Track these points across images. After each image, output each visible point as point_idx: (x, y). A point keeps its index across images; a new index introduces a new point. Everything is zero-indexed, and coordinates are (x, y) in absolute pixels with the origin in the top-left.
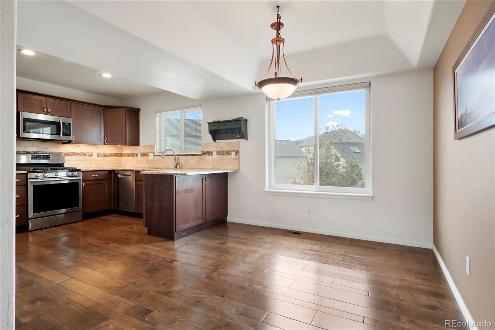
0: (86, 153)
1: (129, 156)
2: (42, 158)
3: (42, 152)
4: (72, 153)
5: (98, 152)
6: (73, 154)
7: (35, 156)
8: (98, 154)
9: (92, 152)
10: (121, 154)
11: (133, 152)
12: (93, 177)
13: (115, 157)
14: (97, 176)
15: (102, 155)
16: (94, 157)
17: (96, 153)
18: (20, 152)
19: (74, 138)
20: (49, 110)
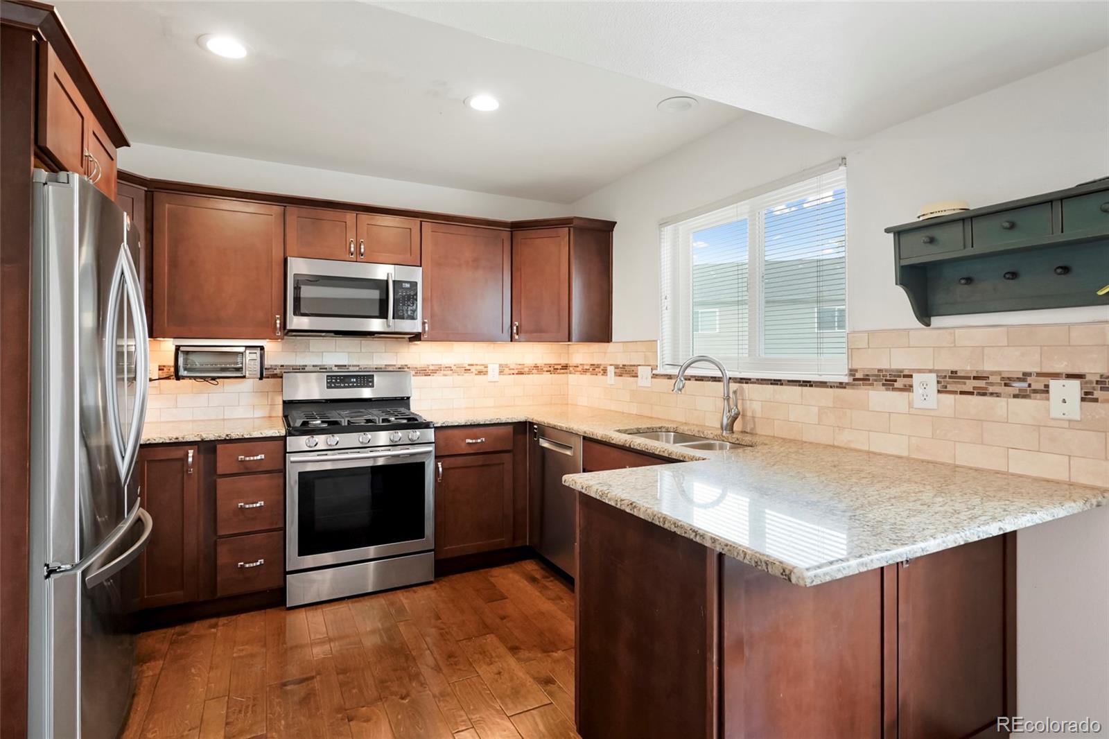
0: (469, 365)
1: (585, 371)
2: (354, 382)
3: (359, 366)
4: (433, 368)
5: (503, 362)
6: (437, 370)
7: (336, 380)
8: (501, 366)
9: (485, 363)
10: (565, 367)
11: (596, 362)
12: (469, 443)
13: (548, 375)
14: (479, 441)
15: (513, 372)
16: (490, 377)
17: (498, 366)
18: (307, 369)
19: (426, 325)
20: (363, 246)
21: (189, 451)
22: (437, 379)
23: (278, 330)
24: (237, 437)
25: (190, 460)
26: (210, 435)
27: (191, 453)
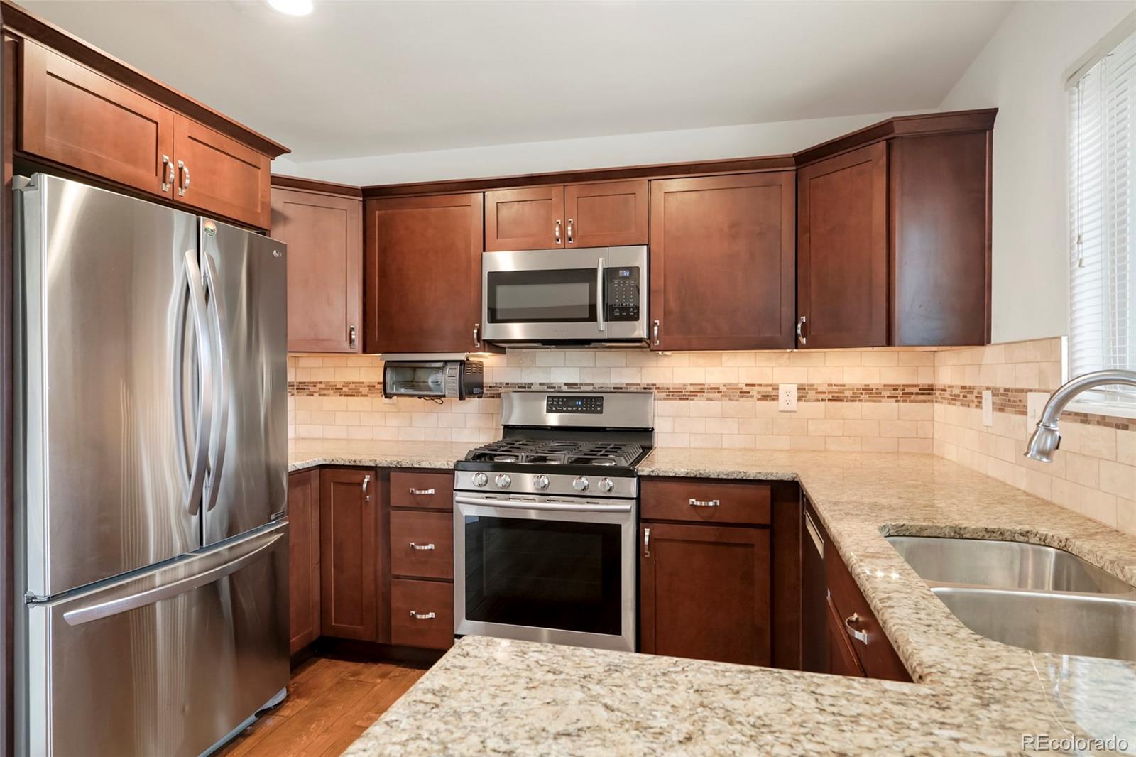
0: (747, 385)
1: (954, 399)
2: (578, 406)
3: (593, 385)
4: (692, 389)
5: (804, 381)
6: (697, 391)
7: (558, 402)
8: (801, 388)
9: (775, 382)
10: (928, 391)
12: (693, 506)
13: (892, 404)
14: (711, 504)
15: (823, 396)
16: (782, 404)
17: (795, 387)
18: (533, 388)
19: (656, 328)
20: (569, 228)
21: (366, 476)
22: (698, 404)
23: (476, 342)
24: (407, 466)
25: (365, 486)
26: (383, 461)
27: (367, 478)
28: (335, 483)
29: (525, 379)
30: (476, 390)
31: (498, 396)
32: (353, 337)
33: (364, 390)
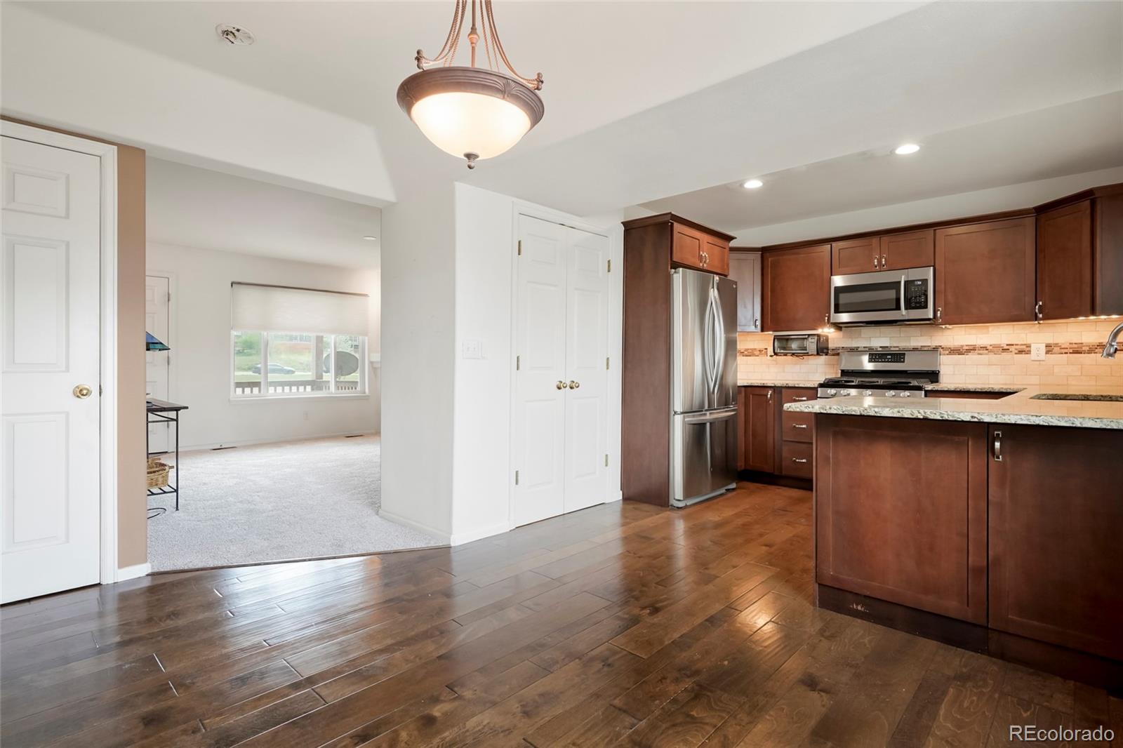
0: (1007, 345)
2: (889, 359)
3: (897, 347)
4: (967, 348)
5: (1050, 341)
6: (971, 349)
7: (875, 356)
8: (1048, 346)
9: (1028, 342)
15: (1066, 351)
16: (1033, 355)
17: (1044, 345)
18: (859, 349)
19: (939, 312)
20: (884, 260)
22: (972, 357)
24: (792, 386)
25: (769, 396)
26: (778, 383)
27: (770, 392)
28: (753, 395)
29: (854, 344)
30: (825, 351)
31: (838, 354)
32: (757, 323)
33: (757, 353)
